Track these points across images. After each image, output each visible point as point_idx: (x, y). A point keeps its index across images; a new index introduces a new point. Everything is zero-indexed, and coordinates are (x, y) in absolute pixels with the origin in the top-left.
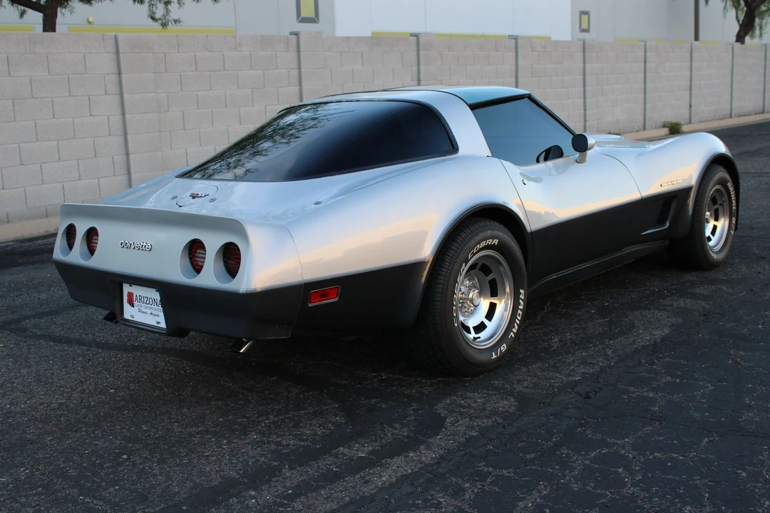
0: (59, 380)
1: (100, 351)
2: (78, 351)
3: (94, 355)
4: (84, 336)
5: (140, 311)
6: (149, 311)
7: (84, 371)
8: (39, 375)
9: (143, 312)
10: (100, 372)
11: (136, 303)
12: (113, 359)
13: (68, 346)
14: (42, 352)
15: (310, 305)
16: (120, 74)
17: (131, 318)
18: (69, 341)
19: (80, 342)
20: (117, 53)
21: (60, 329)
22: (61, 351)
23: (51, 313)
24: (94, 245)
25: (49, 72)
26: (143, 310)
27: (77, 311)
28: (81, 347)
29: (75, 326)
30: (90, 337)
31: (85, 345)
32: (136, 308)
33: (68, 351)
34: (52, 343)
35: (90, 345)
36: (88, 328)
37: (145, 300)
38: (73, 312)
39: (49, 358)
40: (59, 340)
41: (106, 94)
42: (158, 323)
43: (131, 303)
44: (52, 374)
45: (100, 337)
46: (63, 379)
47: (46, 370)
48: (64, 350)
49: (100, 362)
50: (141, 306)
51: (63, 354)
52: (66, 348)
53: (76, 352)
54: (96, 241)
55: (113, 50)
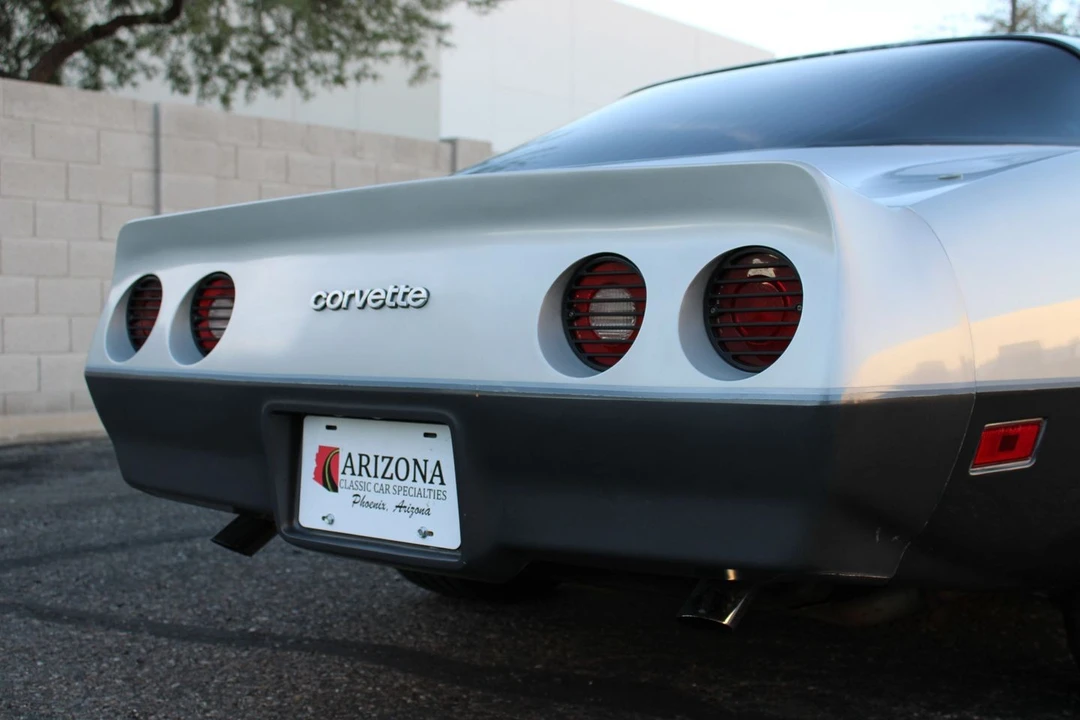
0: (69, 710)
1: (164, 641)
2: (108, 641)
3: (149, 651)
4: (114, 608)
5: (358, 500)
6: (392, 500)
7: (133, 689)
8: (13, 697)
9: (368, 505)
10: (179, 693)
11: (344, 479)
12: (204, 662)
13: (77, 629)
14: (13, 641)
15: (975, 472)
16: (157, 171)
17: (324, 526)
18: (80, 619)
19: (107, 622)
20: (156, 134)
21: (51, 593)
22: (63, 640)
23: (26, 562)
24: (214, 325)
25: (34, 154)
26: (371, 497)
27: (88, 560)
28: (112, 632)
29: (87, 586)
30: (130, 612)
31: (123, 628)
32: (344, 495)
33: (80, 639)
34: (36, 622)
35: (133, 627)
36: (119, 593)
37: (382, 466)
38: (77, 562)
39: (34, 654)
40: (55, 616)
41: (131, 203)
42: (426, 534)
43: (328, 479)
44: (48, 694)
45: (155, 611)
46: (78, 707)
47: (28, 683)
48: (71, 638)
49: (170, 668)
50: (365, 487)
51: (67, 645)
52: (74, 633)
53: (102, 641)
54: (222, 313)
55: (148, 128)
